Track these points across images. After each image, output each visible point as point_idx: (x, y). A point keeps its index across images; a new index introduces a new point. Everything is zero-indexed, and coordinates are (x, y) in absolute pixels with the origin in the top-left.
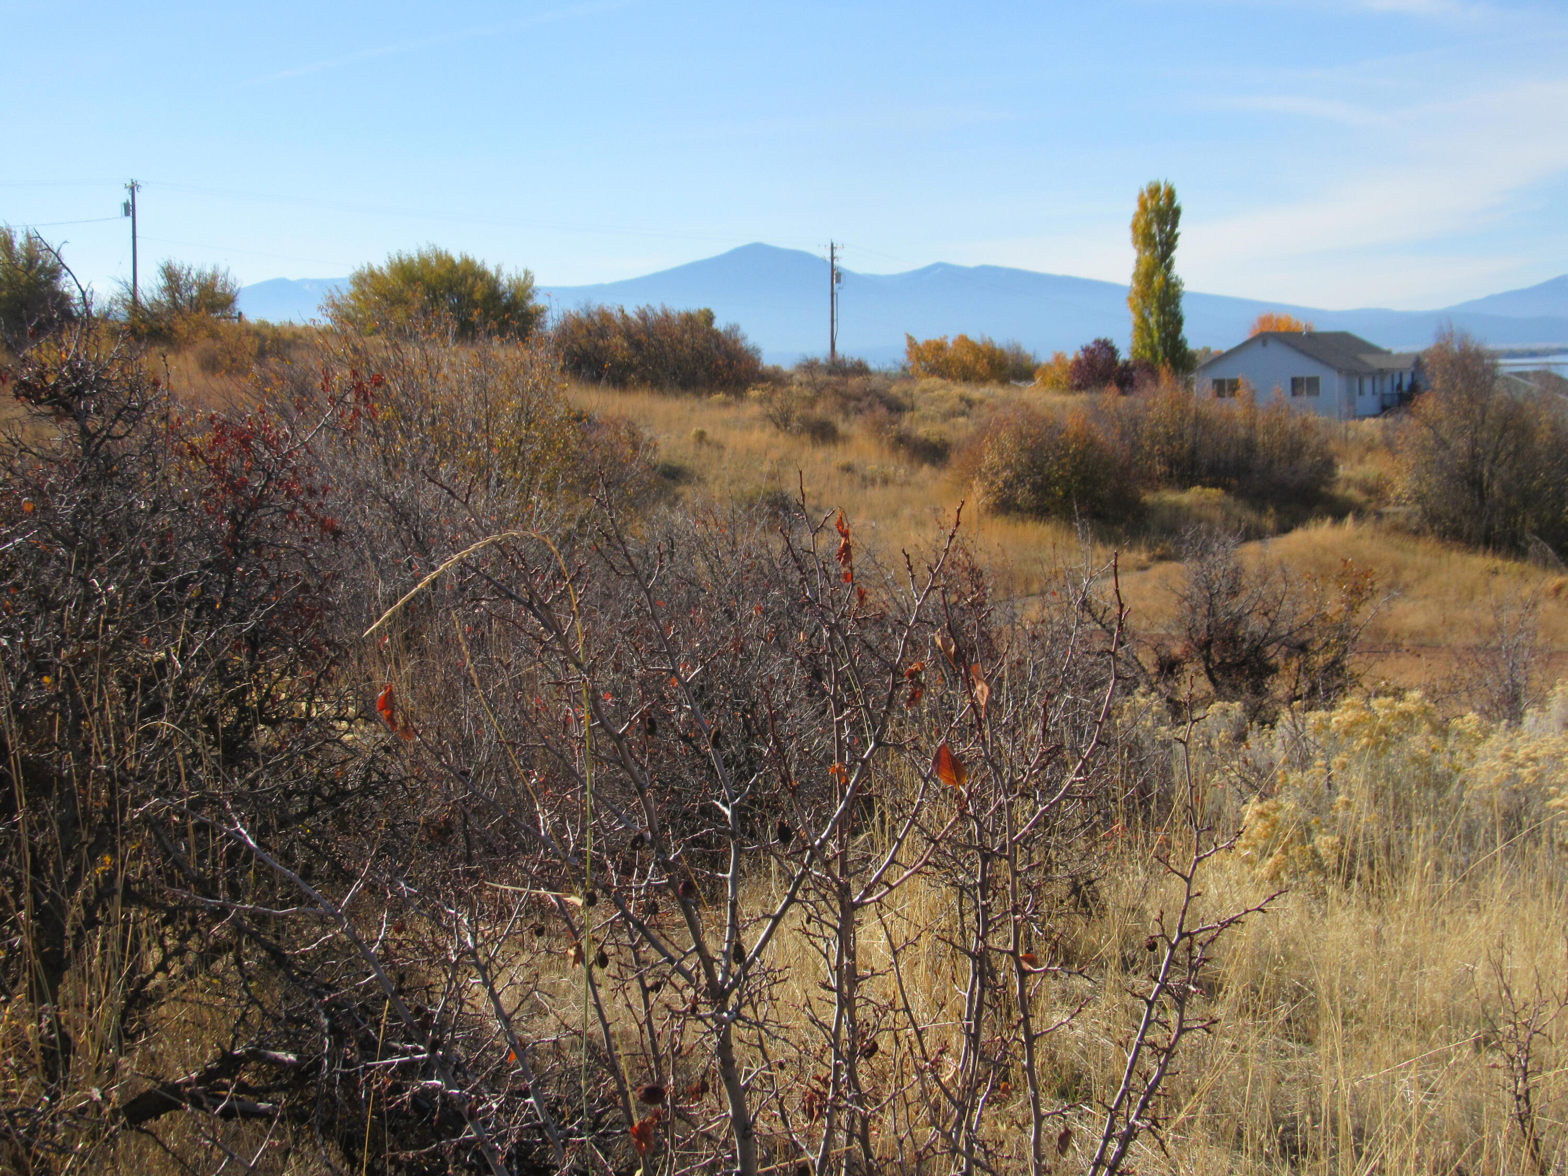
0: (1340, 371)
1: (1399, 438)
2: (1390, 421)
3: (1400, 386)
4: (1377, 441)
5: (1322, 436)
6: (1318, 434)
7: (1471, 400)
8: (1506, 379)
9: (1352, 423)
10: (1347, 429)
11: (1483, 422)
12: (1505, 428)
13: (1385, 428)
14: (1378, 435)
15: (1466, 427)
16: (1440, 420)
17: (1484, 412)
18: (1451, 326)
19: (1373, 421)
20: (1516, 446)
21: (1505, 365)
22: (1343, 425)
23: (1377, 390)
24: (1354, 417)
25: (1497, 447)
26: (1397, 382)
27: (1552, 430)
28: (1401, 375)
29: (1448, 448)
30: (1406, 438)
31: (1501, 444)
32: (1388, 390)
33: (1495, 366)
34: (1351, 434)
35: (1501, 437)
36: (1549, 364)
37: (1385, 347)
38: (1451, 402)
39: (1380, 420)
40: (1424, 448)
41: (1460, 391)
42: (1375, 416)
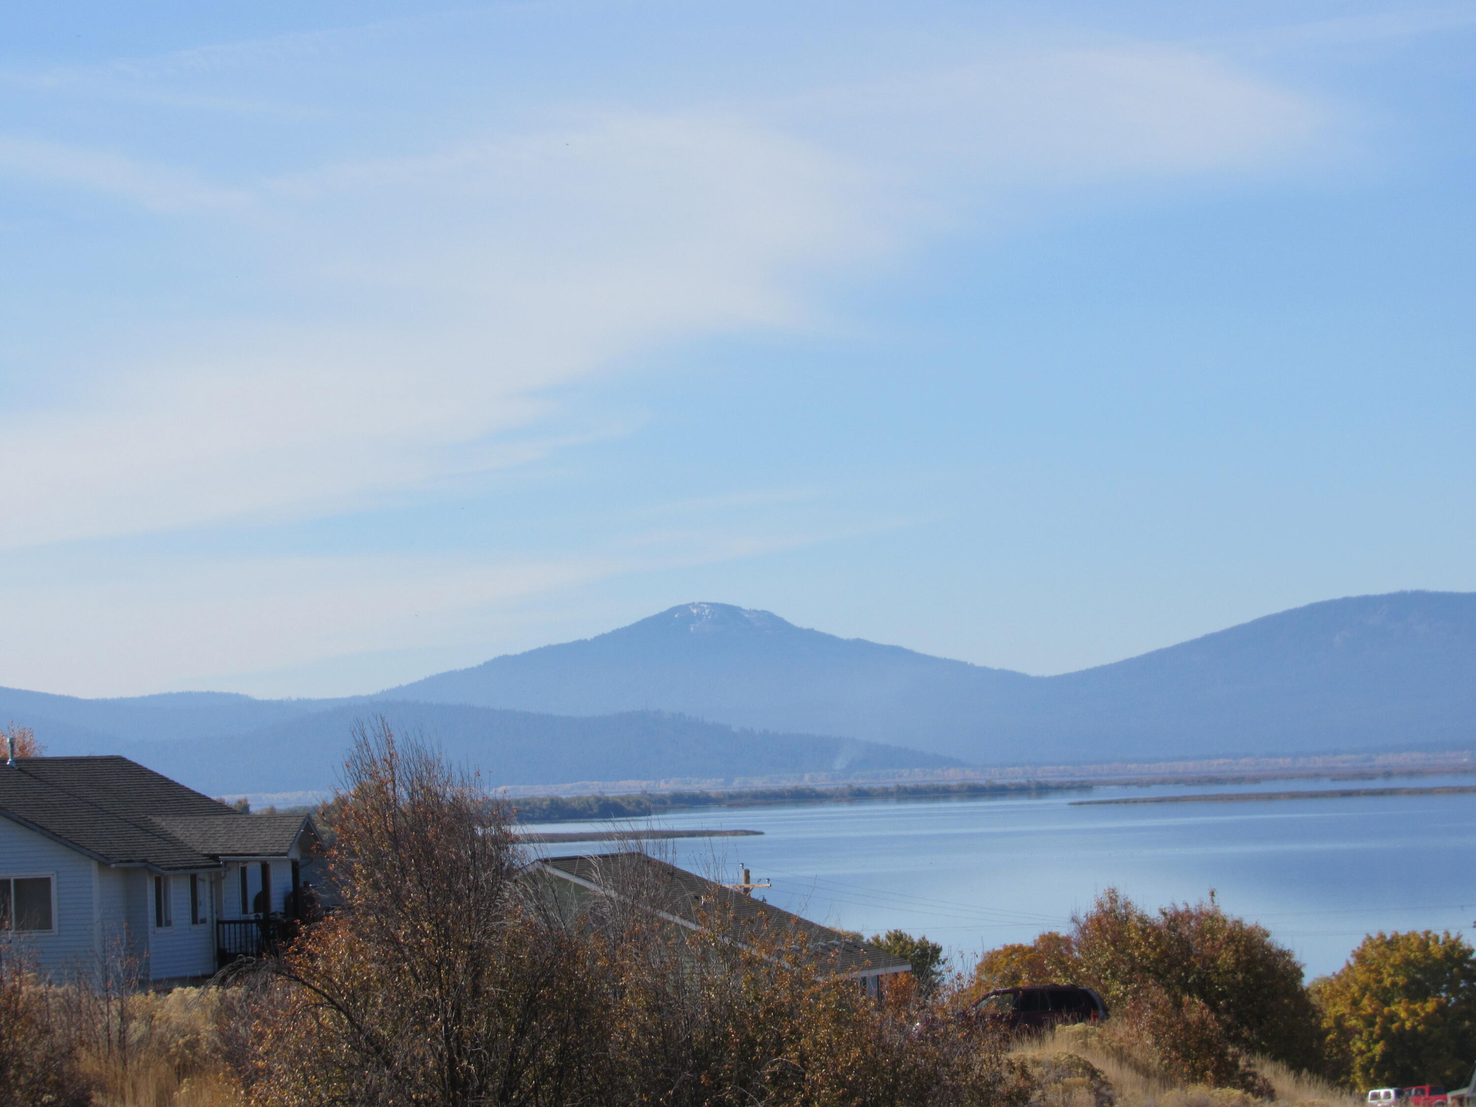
0: (104, 863)
1: (261, 1037)
2: (235, 992)
3: (263, 900)
4: (204, 1048)
5: (59, 1037)
6: (47, 1031)
7: (445, 935)
8: (534, 878)
9: (137, 1000)
10: (125, 1017)
11: (476, 991)
12: (532, 1008)
13: (226, 1010)
14: (207, 1030)
15: (431, 1005)
16: (365, 987)
17: (477, 966)
18: (390, 742)
19: (192, 992)
20: (562, 1054)
21: (530, 839)
22: (115, 1006)
23: (204, 911)
24: (143, 985)
25: (512, 1058)
26: (255, 887)
27: (652, 1009)
28: (265, 868)
29: (389, 1063)
30: (279, 1036)
31: (523, 1050)
32: (232, 909)
33: (505, 841)
34: (137, 1029)
35: (522, 1031)
36: (636, 835)
37: (231, 799)
38: (394, 940)
39: (213, 992)
40: (326, 1062)
41: (414, 912)
42: (197, 981)
